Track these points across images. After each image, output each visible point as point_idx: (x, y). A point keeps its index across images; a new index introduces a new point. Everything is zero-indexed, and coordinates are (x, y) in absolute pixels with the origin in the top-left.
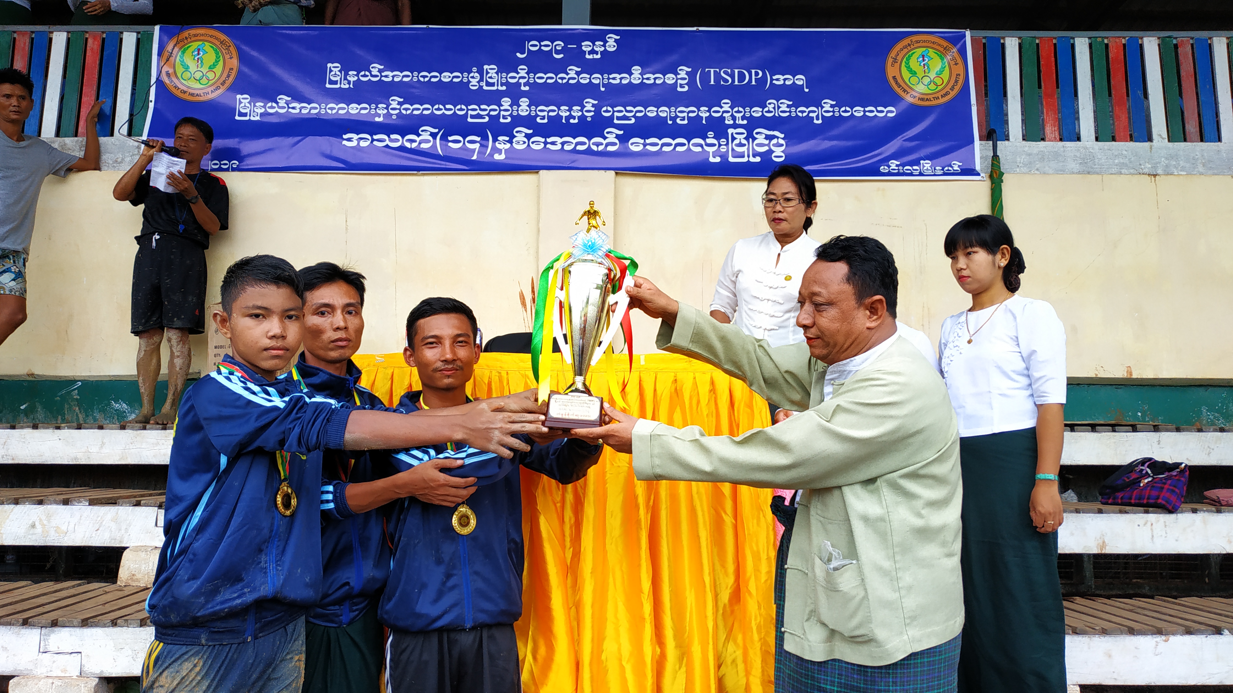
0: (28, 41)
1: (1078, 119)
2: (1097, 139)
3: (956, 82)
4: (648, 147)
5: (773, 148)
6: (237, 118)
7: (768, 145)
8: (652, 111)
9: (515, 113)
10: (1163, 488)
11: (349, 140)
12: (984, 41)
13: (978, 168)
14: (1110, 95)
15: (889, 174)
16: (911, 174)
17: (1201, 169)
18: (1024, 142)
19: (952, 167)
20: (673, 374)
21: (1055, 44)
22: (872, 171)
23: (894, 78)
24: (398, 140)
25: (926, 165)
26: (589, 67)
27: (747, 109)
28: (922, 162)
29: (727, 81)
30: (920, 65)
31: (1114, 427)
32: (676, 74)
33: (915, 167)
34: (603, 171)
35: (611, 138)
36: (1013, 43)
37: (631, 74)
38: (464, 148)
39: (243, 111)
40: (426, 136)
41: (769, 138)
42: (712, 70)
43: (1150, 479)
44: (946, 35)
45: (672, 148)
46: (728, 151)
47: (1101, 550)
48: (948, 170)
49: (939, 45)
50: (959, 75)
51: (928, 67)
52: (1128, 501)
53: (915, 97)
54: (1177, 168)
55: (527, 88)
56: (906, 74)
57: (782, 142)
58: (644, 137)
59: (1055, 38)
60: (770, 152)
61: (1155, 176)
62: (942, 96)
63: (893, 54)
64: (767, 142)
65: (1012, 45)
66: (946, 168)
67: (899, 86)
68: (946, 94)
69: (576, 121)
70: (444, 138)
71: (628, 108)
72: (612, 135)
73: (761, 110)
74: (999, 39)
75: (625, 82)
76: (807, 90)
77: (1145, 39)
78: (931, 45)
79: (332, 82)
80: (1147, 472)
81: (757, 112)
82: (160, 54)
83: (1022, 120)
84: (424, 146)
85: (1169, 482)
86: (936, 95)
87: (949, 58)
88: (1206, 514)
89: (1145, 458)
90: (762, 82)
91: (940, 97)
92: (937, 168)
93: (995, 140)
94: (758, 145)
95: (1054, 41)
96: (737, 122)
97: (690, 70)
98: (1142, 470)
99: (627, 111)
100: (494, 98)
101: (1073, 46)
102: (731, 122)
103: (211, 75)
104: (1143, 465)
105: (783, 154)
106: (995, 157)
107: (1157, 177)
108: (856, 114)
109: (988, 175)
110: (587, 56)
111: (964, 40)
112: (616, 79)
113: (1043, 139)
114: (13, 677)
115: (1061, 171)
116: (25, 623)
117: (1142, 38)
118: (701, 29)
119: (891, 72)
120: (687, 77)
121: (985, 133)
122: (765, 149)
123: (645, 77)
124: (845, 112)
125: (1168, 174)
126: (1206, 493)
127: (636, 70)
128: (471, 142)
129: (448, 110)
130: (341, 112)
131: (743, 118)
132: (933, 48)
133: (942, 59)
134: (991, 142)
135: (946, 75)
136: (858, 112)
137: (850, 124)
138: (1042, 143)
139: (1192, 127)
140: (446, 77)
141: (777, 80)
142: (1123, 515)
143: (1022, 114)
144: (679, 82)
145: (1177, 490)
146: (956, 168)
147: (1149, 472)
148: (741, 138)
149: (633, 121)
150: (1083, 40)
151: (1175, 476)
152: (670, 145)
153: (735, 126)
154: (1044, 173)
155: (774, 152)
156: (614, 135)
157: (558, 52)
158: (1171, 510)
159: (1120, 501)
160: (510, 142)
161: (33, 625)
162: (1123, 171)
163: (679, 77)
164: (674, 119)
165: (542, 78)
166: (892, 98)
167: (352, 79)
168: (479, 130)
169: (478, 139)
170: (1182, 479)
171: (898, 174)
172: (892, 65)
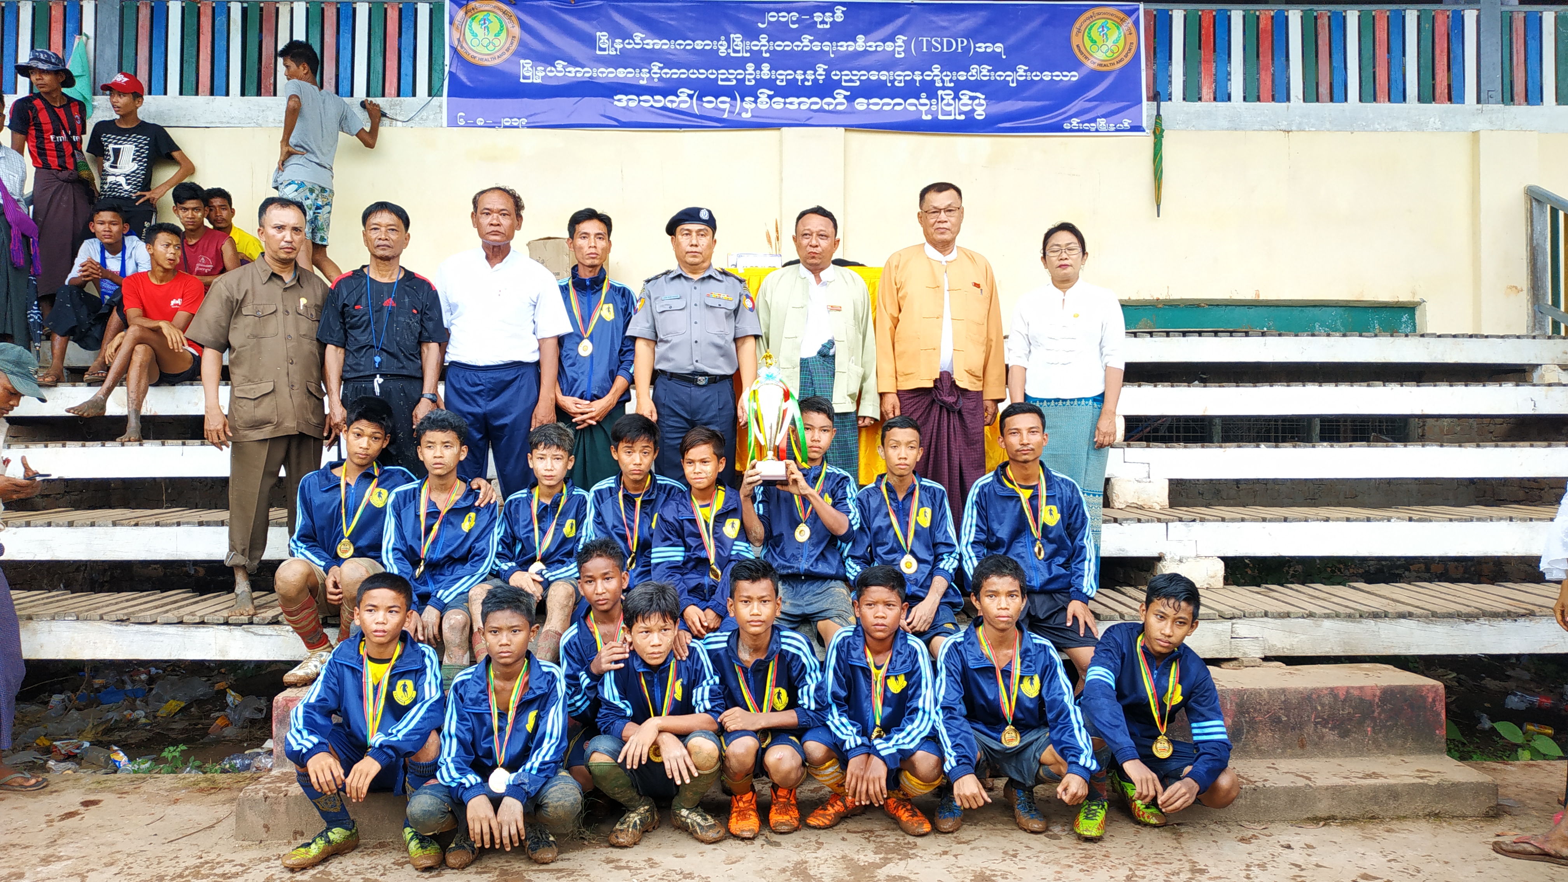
0: (335, 11)
1: (1230, 80)
2: (1245, 99)
3: (1130, 49)
4: (871, 107)
5: (975, 107)
6: (522, 80)
7: (972, 105)
9: (758, 77)
11: (619, 100)
12: (1155, 13)
13: (1144, 125)
14: (1257, 61)
15: (1071, 130)
16: (1089, 131)
17: (1328, 126)
18: (1184, 102)
19: (1123, 124)
21: (1215, 16)
22: (1057, 128)
23: (1078, 46)
24: (660, 101)
25: (1102, 122)
26: (822, 36)
27: (954, 73)
28: (1098, 120)
29: (937, 48)
30: (1100, 35)
32: (894, 41)
33: (1092, 125)
34: (835, 129)
35: (840, 99)
36: (1179, 14)
37: (855, 41)
38: (716, 108)
39: (527, 74)
40: (684, 97)
41: (972, 98)
42: (925, 39)
44: (1124, 8)
45: (891, 107)
46: (938, 110)
48: (1120, 127)
49: (1117, 17)
50: (1132, 43)
51: (1107, 37)
53: (1094, 63)
54: (1308, 125)
55: (768, 55)
56: (1088, 43)
57: (983, 102)
58: (868, 97)
59: (1215, 11)
60: (973, 111)
61: (1289, 132)
63: (1077, 25)
64: (970, 102)
66: (1118, 125)
67: (1082, 53)
68: (1120, 61)
69: (810, 83)
70: (700, 98)
71: (854, 72)
72: (840, 95)
73: (965, 74)
74: (1168, 11)
75: (850, 49)
76: (1004, 57)
77: (1289, 12)
78: (1110, 16)
79: (601, 49)
81: (962, 76)
82: (451, 23)
83: (1183, 82)
84: (683, 106)
86: (1112, 62)
87: (1125, 28)
90: (966, 49)
91: (1116, 63)
92: (1111, 125)
93: (1159, 100)
94: (964, 105)
95: (1214, 13)
96: (945, 84)
97: (905, 38)
99: (853, 75)
100: (740, 64)
101: (1229, 18)
102: (941, 85)
103: (496, 42)
105: (983, 113)
106: (1158, 115)
107: (1291, 133)
108: (1045, 78)
109: (1152, 131)
110: (819, 26)
111: (1138, 12)
112: (845, 47)
113: (1200, 99)
115: (1213, 128)
119: (1075, 41)
120: (903, 45)
121: (1151, 94)
122: (969, 108)
123: (868, 44)
124: (1036, 76)
125: (1300, 130)
127: (861, 38)
128: (722, 102)
129: (701, 74)
130: (610, 75)
131: (951, 81)
132: (1111, 19)
133: (1119, 30)
134: (1156, 103)
135: (1121, 44)
136: (1047, 76)
137: (1040, 86)
138: (1199, 103)
139: (1324, 90)
140: (699, 45)
141: (980, 47)
143: (1184, 76)
144: (897, 49)
146: (1126, 125)
148: (949, 99)
149: (858, 83)
150: (1238, 12)
152: (889, 104)
153: (944, 88)
154: (1199, 130)
155: (976, 111)
156: (843, 96)
157: (793, 23)
160: (755, 102)
162: (1263, 128)
163: (896, 45)
164: (892, 82)
165: (781, 46)
166: (1075, 65)
167: (619, 47)
168: (729, 92)
169: (728, 100)
171: (1079, 130)
172: (1077, 35)
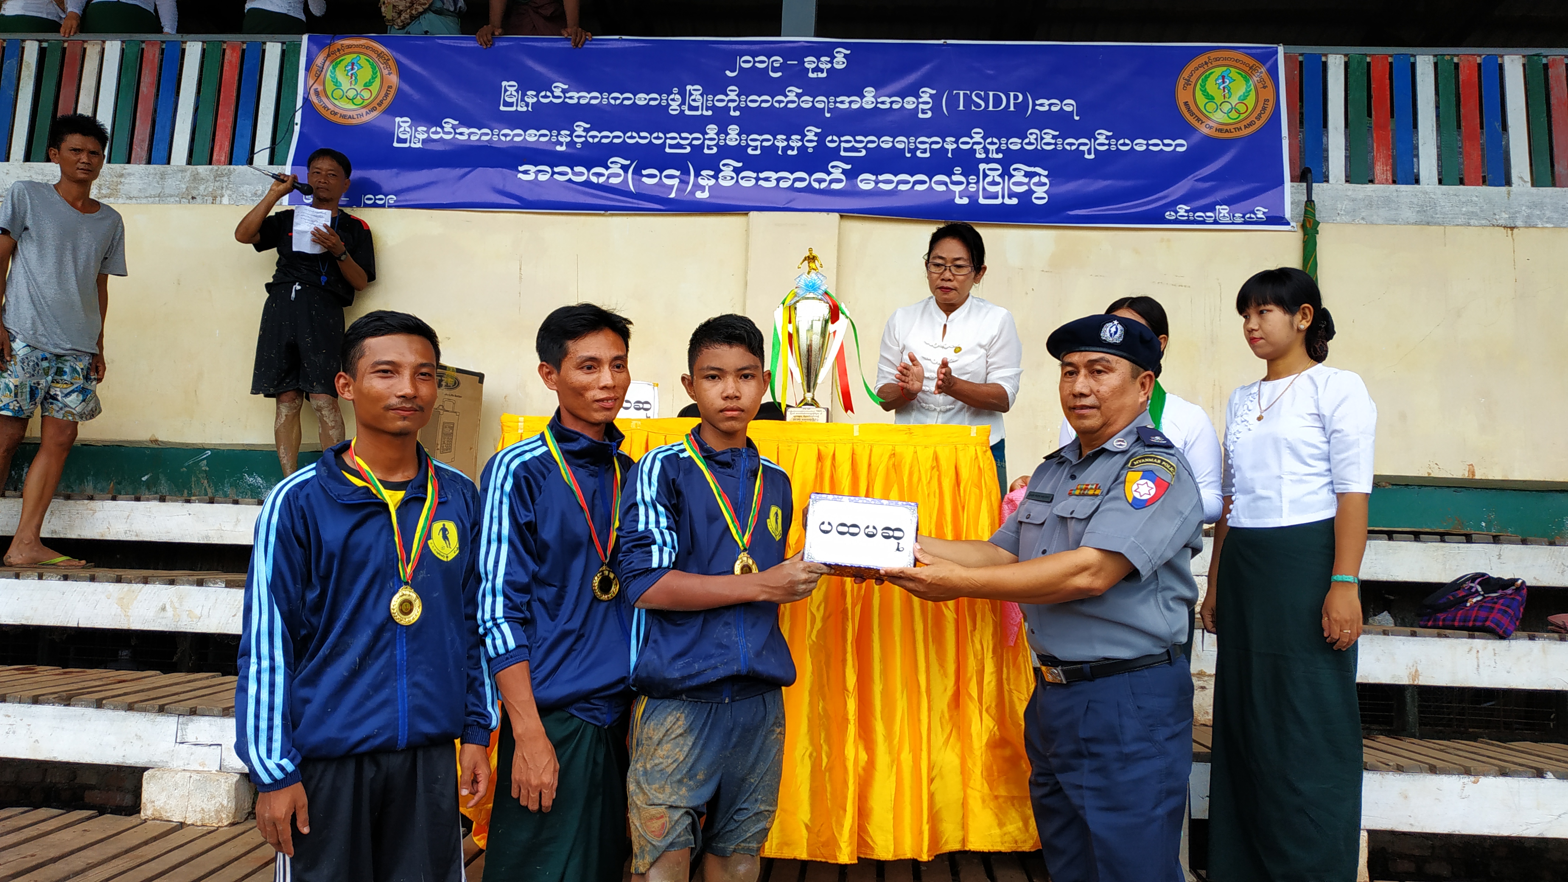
0: (157, 52)
1: (1417, 156)
2: (1440, 182)
3: (1264, 109)
4: (881, 185)
5: (1034, 188)
6: (395, 145)
7: (1028, 184)
8: (886, 142)
9: (722, 143)
10: (1493, 608)
11: (525, 172)
12: (1300, 58)
13: (1288, 215)
14: (1459, 127)
15: (1176, 221)
16: (1203, 222)
18: (1347, 185)
19: (1255, 214)
20: (891, 447)
21: (1391, 64)
22: (1155, 217)
23: (1186, 104)
24: (582, 174)
25: (1223, 211)
26: (812, 88)
27: (1004, 140)
28: (1218, 207)
29: (979, 106)
30: (1219, 88)
31: (1443, 536)
32: (918, 97)
33: (1209, 214)
34: (825, 214)
35: (837, 174)
36: (1337, 61)
37: (862, 97)
38: (660, 184)
39: (402, 136)
40: (616, 169)
41: (1028, 175)
42: (962, 93)
43: (1479, 598)
44: (1254, 51)
45: (910, 186)
46: (978, 190)
47: (1414, 680)
48: (1250, 218)
49: (1244, 63)
50: (1268, 100)
51: (1229, 91)
52: (1451, 623)
53: (1211, 128)
54: (1541, 219)
55: (737, 113)
56: (1201, 100)
57: (1044, 180)
58: (876, 174)
59: (1391, 56)
60: (1030, 192)
61: (1512, 228)
62: (1245, 127)
63: (1185, 74)
64: (1026, 180)
65: (1336, 64)
66: (1248, 216)
67: (1192, 114)
68: (1250, 125)
69: (795, 152)
70: (637, 172)
71: (858, 138)
72: (837, 170)
73: (1020, 141)
74: (1319, 56)
75: (855, 106)
76: (1077, 118)
77: (1506, 58)
78: (1234, 63)
79: (507, 104)
80: (1477, 590)
81: (1015, 144)
82: (308, 68)
83: (1346, 157)
84: (614, 181)
85: (1501, 601)
86: (1238, 126)
87: (1255, 79)
88: (1547, 641)
89: (1477, 574)
90: (1022, 107)
91: (1243, 128)
92: (1237, 215)
93: (1310, 181)
94: (1015, 184)
95: (1390, 59)
96: (990, 156)
97: (934, 92)
98: (1472, 587)
99: (856, 141)
100: (698, 125)
101: (1413, 66)
102: (983, 156)
103: (366, 94)
104: (1473, 582)
105: (1045, 195)
106: (1310, 202)
107: (1515, 230)
108: (1137, 148)
109: (1299, 224)
110: (811, 75)
111: (1274, 58)
112: (845, 103)
113: (1371, 181)
114: (146, 769)
115: (1394, 221)
116: (161, 710)
117: (1502, 56)
118: (949, 42)
119: (1182, 96)
120: (930, 100)
121: (1298, 172)
122: (1024, 188)
123: (879, 100)
124: (1124, 145)
125: (1529, 226)
126: (1550, 618)
127: (869, 93)
128: (669, 177)
129: (643, 138)
130: (517, 139)
131: (998, 151)
132: (1235, 67)
133: (1247, 81)
134: (1305, 184)
135: (1251, 101)
136: (1140, 145)
137: (1130, 159)
138: (1370, 187)
139: (1563, 168)
140: (642, 99)
141: (1041, 105)
142: (1442, 639)
143: (1346, 150)
144: (921, 106)
145: (1509, 610)
146: (1260, 215)
147: (1479, 589)
148: (994, 175)
149: (863, 153)
150: (1426, 58)
151: (1511, 594)
152: (908, 182)
153: (988, 160)
154: (1372, 223)
155: (1035, 192)
156: (841, 170)
157: (775, 70)
158: (1503, 636)
159: (1441, 623)
160: (716, 177)
161: (170, 713)
162: (1472, 222)
163: (921, 100)
164: (913, 151)
165: (755, 101)
166: (1183, 129)
167: (531, 101)
168: (679, 163)
169: (677, 173)
170: (1518, 598)
171: (1188, 222)
172: (1184, 88)
